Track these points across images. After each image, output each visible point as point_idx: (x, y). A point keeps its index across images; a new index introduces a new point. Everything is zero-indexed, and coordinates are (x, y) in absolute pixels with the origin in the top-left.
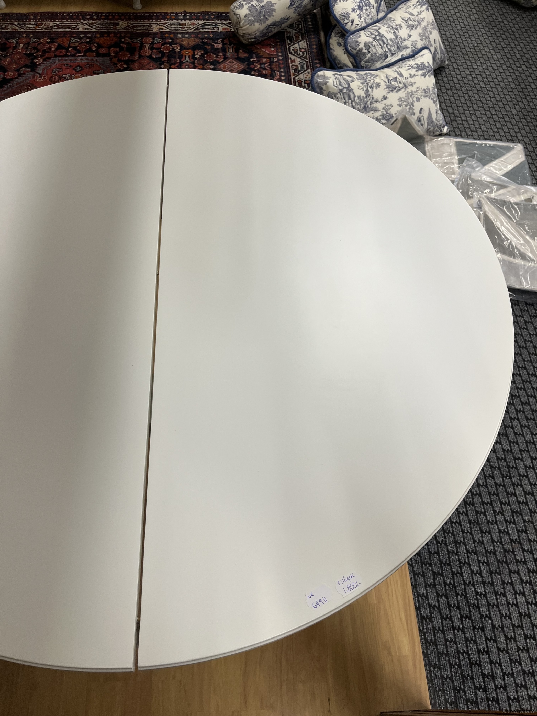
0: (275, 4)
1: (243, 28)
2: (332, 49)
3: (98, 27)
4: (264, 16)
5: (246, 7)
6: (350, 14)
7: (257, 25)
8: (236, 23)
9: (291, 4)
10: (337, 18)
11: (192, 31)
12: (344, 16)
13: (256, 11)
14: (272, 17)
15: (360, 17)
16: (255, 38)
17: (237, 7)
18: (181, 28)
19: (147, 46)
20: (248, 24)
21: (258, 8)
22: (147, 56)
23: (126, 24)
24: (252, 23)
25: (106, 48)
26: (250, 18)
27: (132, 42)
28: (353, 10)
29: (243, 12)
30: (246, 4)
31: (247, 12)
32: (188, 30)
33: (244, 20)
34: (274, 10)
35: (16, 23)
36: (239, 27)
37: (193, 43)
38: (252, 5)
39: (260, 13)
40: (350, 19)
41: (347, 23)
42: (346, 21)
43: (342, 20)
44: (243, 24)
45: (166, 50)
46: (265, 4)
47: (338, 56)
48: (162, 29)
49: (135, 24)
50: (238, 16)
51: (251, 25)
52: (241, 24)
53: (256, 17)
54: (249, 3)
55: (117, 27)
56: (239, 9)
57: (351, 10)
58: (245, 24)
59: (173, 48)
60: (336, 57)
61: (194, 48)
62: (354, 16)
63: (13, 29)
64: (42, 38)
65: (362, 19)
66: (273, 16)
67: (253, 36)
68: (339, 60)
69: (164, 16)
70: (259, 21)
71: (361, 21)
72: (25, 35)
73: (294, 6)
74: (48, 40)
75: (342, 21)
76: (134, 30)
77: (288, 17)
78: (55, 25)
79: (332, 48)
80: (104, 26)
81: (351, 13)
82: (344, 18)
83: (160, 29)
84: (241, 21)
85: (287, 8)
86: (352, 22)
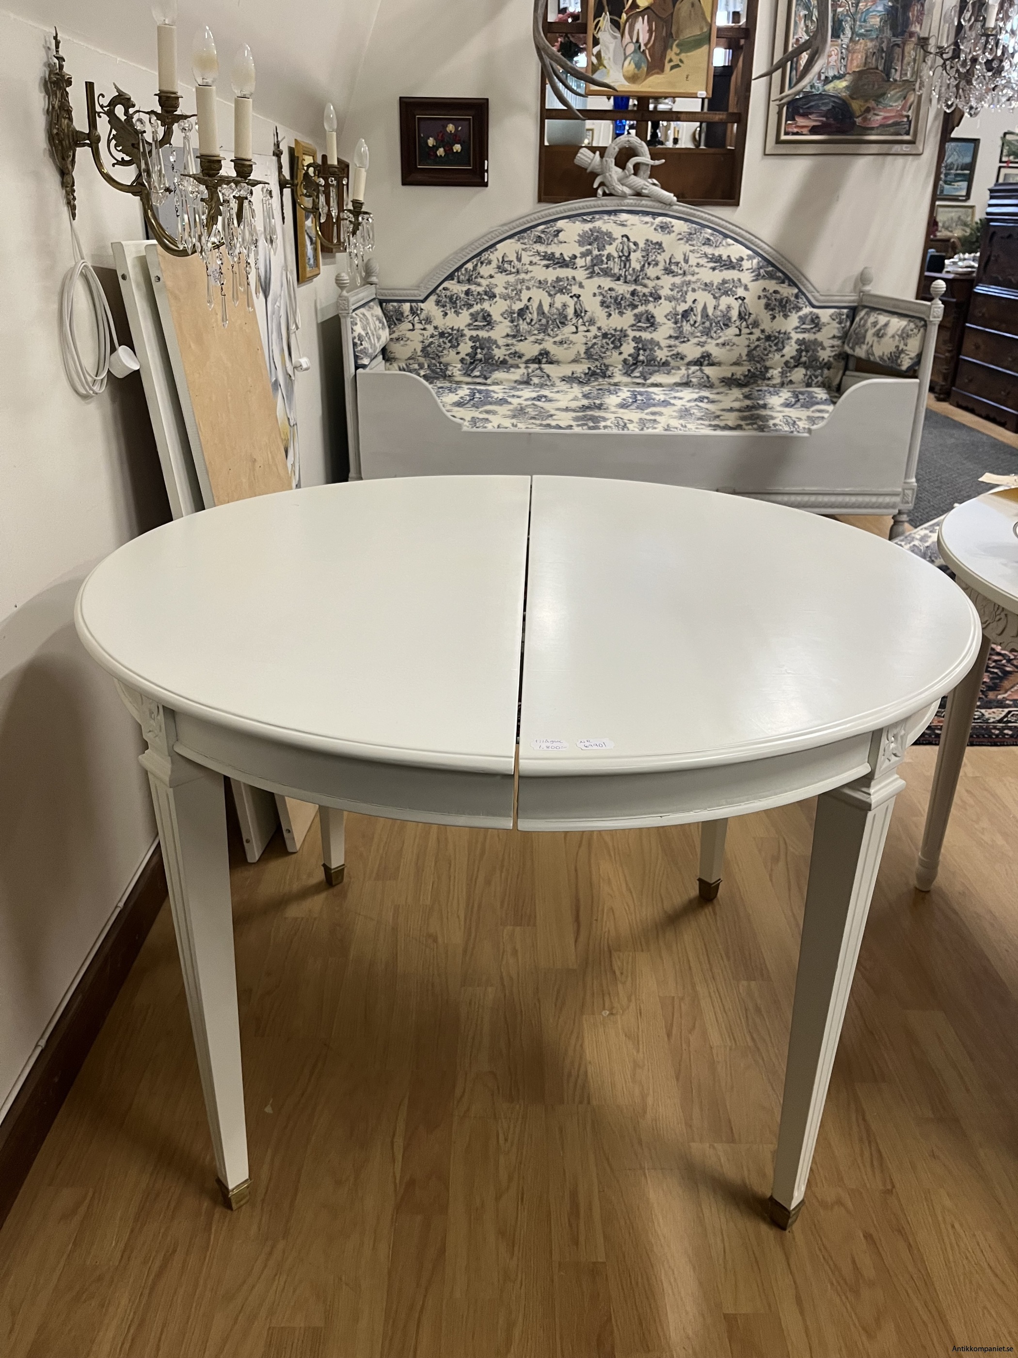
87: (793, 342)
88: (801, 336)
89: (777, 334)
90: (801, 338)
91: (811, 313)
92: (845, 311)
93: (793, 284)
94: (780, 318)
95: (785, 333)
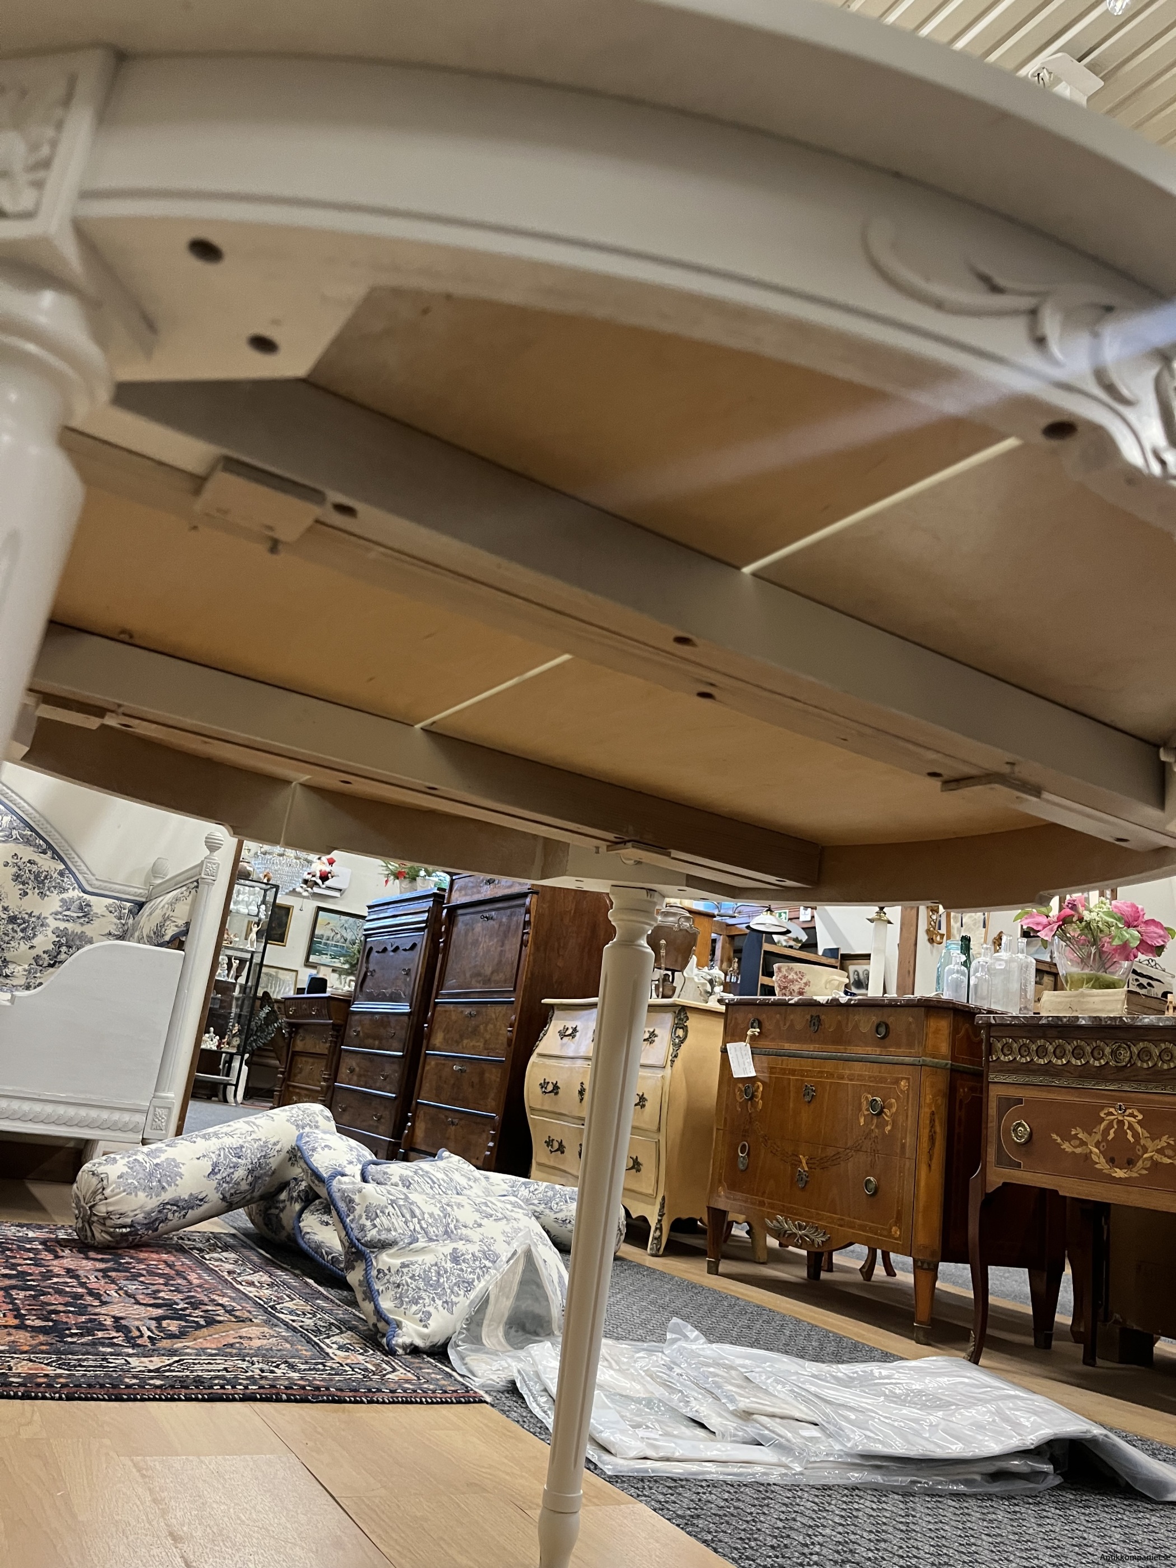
0: (183, 1164)
1: (108, 1202)
2: (308, 1233)
4: (159, 1181)
5: (122, 1163)
6: (341, 1167)
7: (141, 1195)
8: (95, 1193)
9: (213, 1170)
12: (335, 1170)
13: (144, 1171)
14: (173, 1187)
17: (98, 1165)
20: (124, 1191)
21: (148, 1165)
24: (131, 1191)
26: (130, 1181)
29: (115, 1170)
30: (122, 1159)
31: (125, 1170)
33: (115, 1182)
34: (181, 1176)
36: (101, 1200)
38: (136, 1161)
39: (151, 1174)
44: (112, 1191)
46: (163, 1162)
50: (102, 1176)
51: (129, 1194)
52: (108, 1192)
53: (142, 1181)
54: (130, 1158)
58: (116, 1192)
66: (177, 1185)
67: (129, 1221)
70: (147, 1189)
73: (219, 1177)
77: (203, 1195)
79: (309, 1230)
82: (333, 1172)
84: (108, 1186)
85: (204, 1177)
87: (50, 930)
88: (62, 925)
89: (26, 917)
90: (62, 928)
91: (80, 898)
92: (129, 904)
93: (57, 856)
94: (33, 896)
95: (38, 918)
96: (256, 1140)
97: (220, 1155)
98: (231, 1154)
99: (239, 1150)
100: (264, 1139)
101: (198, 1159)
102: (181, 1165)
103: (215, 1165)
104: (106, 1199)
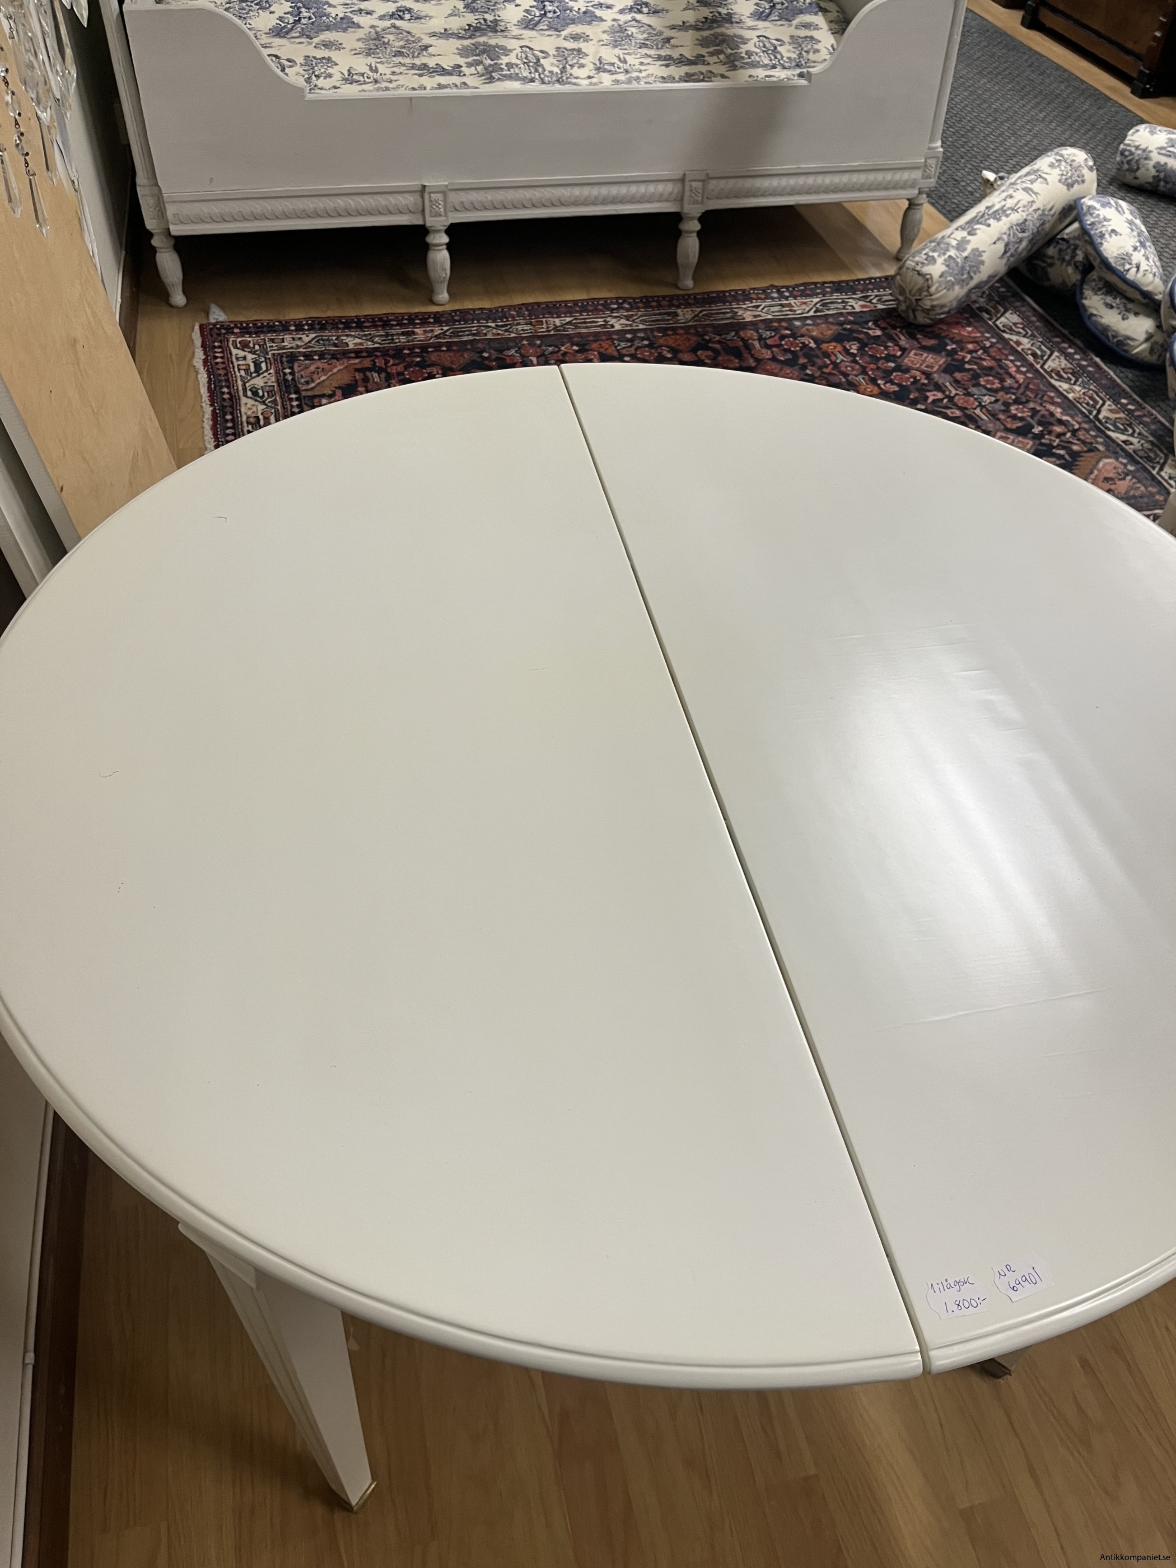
0: (984, 252)
1: (933, 297)
2: (1095, 315)
3: (645, 321)
4: (969, 273)
5: (940, 260)
6: (1132, 255)
7: (957, 288)
8: (920, 290)
9: (1005, 250)
10: (1109, 262)
11: (811, 313)
12: (1123, 259)
13: (957, 266)
15: (1147, 259)
16: (949, 312)
17: (922, 263)
18: (790, 310)
19: (757, 344)
20: (945, 288)
21: (959, 260)
22: (769, 359)
23: (690, 312)
24: (950, 286)
25: (690, 351)
26: (949, 278)
27: (724, 339)
28: (1135, 249)
29: (936, 269)
30: (939, 256)
31: (944, 268)
32: (802, 313)
33: (938, 282)
34: (983, 263)
35: (493, 325)
36: (926, 296)
37: (830, 332)
38: (950, 256)
39: (963, 268)
40: (1134, 262)
41: (1128, 270)
42: (1127, 267)
43: (1120, 265)
44: (937, 289)
45: (795, 347)
46: (969, 254)
47: (1111, 325)
48: (760, 316)
49: (705, 312)
50: (928, 276)
51: (949, 290)
52: (933, 289)
53: (956, 277)
54: (944, 254)
55: (679, 318)
56: (928, 265)
57: (1132, 249)
58: (940, 289)
59: (803, 343)
60: (1109, 326)
61: (839, 338)
62: (1137, 257)
63: (494, 334)
64: (563, 345)
65: (1151, 260)
67: (946, 309)
68: (1114, 331)
69: (745, 296)
70: (961, 283)
71: (1149, 264)
72: (525, 342)
73: (1008, 254)
74: (575, 348)
75: (1121, 268)
76: (711, 321)
77: (995, 274)
78: (564, 322)
79: (1095, 312)
80: (654, 318)
81: (1133, 253)
82: (1123, 261)
83: (755, 316)
84: (932, 285)
85: (999, 258)
86: (1138, 267)
96: (1036, 210)
97: (1009, 235)
98: (1017, 230)
99: (1023, 225)
100: (1042, 208)
101: (994, 243)
102: (983, 254)
103: (1007, 245)
104: (931, 295)
